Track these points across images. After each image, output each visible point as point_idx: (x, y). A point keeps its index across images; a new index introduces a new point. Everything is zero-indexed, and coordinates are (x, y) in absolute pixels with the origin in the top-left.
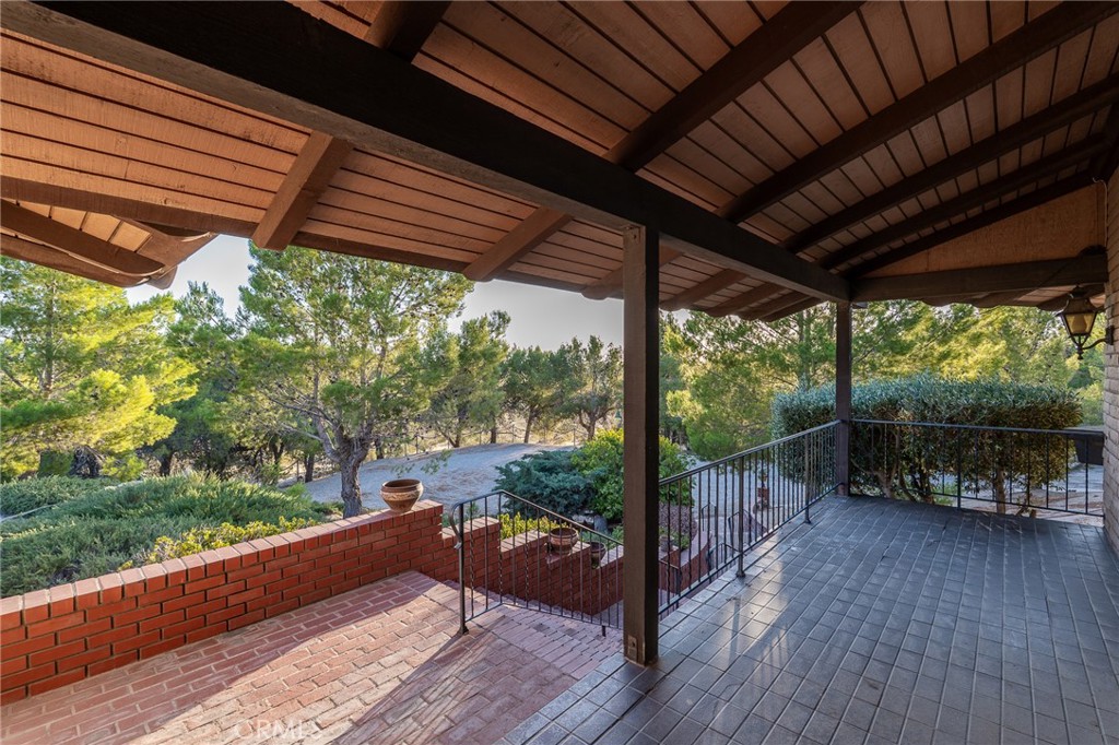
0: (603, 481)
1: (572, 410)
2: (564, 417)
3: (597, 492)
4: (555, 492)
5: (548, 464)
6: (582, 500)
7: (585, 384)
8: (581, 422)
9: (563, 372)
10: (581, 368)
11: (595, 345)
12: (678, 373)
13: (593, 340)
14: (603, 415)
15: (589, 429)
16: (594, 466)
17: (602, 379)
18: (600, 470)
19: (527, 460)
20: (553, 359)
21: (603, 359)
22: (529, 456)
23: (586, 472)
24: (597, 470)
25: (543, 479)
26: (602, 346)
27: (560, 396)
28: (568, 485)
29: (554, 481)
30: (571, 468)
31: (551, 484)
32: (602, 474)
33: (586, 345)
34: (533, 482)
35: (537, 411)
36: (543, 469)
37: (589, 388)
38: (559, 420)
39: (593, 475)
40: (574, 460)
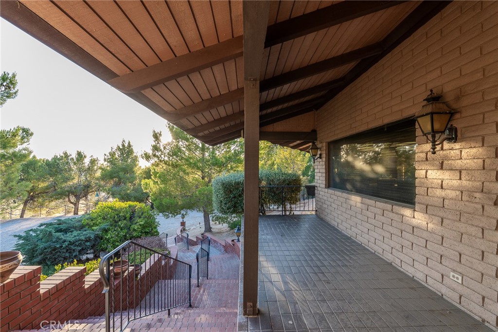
0: (106, 231)
1: (63, 194)
2: (57, 199)
3: (102, 238)
4: (71, 243)
5: (63, 227)
6: (92, 244)
7: (74, 178)
8: (69, 201)
9: (56, 171)
10: (70, 169)
11: (80, 157)
12: (133, 172)
13: (79, 154)
14: (86, 196)
15: (75, 204)
16: (100, 223)
17: (85, 176)
18: (105, 225)
19: (42, 227)
20: (48, 164)
21: (86, 165)
22: (44, 224)
23: (94, 228)
24: (103, 226)
25: (62, 237)
26: (85, 157)
27: (54, 186)
28: (83, 238)
29: (70, 237)
30: (82, 227)
31: (68, 239)
32: (106, 227)
33: (74, 156)
34: (54, 240)
35: (32, 196)
36: (60, 231)
37: (75, 181)
38: (52, 201)
39: (100, 229)
40: (84, 222)
